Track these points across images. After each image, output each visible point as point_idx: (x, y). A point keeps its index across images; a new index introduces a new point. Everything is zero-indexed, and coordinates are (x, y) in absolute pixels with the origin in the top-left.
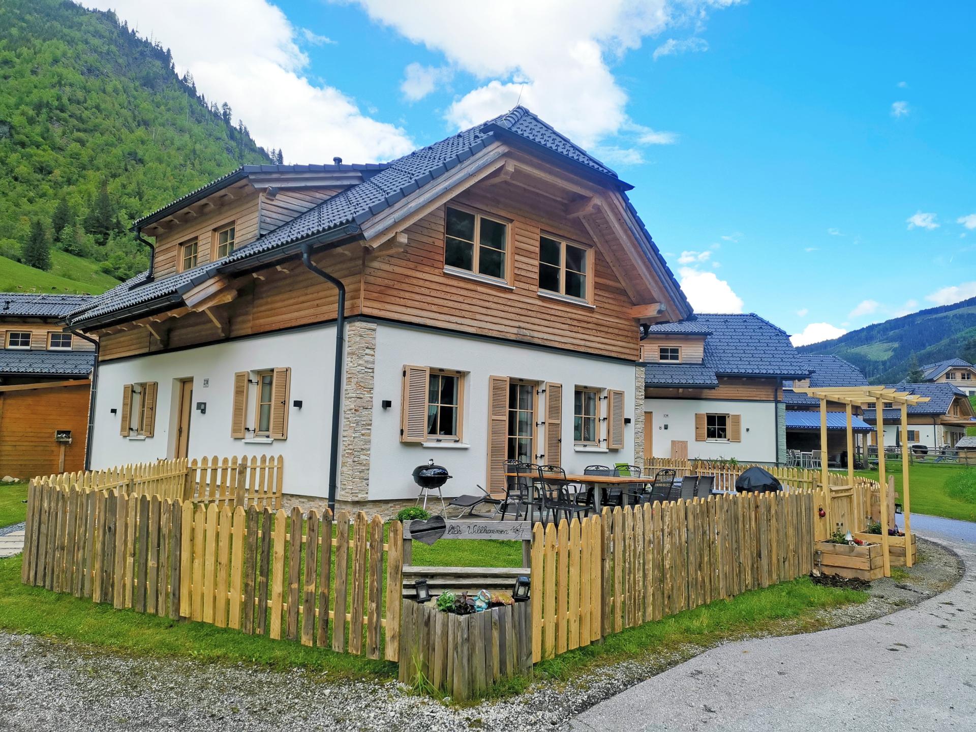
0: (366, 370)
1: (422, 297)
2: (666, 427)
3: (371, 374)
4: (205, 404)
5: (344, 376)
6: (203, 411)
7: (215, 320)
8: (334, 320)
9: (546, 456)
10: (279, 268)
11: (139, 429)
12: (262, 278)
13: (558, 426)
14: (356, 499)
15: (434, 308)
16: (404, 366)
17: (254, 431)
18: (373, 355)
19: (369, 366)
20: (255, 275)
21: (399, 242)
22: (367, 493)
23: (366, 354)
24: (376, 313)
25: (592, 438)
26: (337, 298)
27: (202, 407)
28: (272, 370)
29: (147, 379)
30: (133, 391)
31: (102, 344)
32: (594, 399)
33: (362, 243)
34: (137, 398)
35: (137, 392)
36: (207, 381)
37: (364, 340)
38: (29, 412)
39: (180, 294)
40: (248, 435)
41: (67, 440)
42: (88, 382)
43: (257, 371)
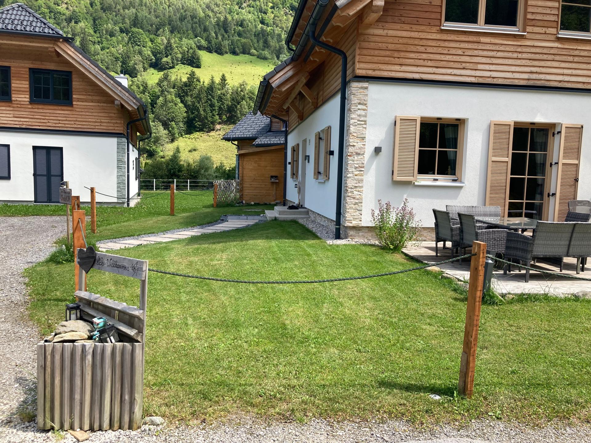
0: (359, 123)
1: (418, 55)
3: (364, 126)
4: (309, 156)
5: (346, 129)
7: (307, 97)
9: (558, 194)
10: (317, 49)
13: (576, 166)
14: (351, 225)
15: (429, 63)
16: (396, 117)
18: (365, 110)
19: (362, 119)
21: (376, 6)
22: (361, 221)
23: (359, 109)
24: (371, 73)
33: (339, 13)
35: (295, 151)
36: (310, 140)
37: (356, 97)
38: (256, 165)
39: (267, 79)
40: (320, 177)
41: (276, 181)
42: (283, 146)
43: (322, 131)
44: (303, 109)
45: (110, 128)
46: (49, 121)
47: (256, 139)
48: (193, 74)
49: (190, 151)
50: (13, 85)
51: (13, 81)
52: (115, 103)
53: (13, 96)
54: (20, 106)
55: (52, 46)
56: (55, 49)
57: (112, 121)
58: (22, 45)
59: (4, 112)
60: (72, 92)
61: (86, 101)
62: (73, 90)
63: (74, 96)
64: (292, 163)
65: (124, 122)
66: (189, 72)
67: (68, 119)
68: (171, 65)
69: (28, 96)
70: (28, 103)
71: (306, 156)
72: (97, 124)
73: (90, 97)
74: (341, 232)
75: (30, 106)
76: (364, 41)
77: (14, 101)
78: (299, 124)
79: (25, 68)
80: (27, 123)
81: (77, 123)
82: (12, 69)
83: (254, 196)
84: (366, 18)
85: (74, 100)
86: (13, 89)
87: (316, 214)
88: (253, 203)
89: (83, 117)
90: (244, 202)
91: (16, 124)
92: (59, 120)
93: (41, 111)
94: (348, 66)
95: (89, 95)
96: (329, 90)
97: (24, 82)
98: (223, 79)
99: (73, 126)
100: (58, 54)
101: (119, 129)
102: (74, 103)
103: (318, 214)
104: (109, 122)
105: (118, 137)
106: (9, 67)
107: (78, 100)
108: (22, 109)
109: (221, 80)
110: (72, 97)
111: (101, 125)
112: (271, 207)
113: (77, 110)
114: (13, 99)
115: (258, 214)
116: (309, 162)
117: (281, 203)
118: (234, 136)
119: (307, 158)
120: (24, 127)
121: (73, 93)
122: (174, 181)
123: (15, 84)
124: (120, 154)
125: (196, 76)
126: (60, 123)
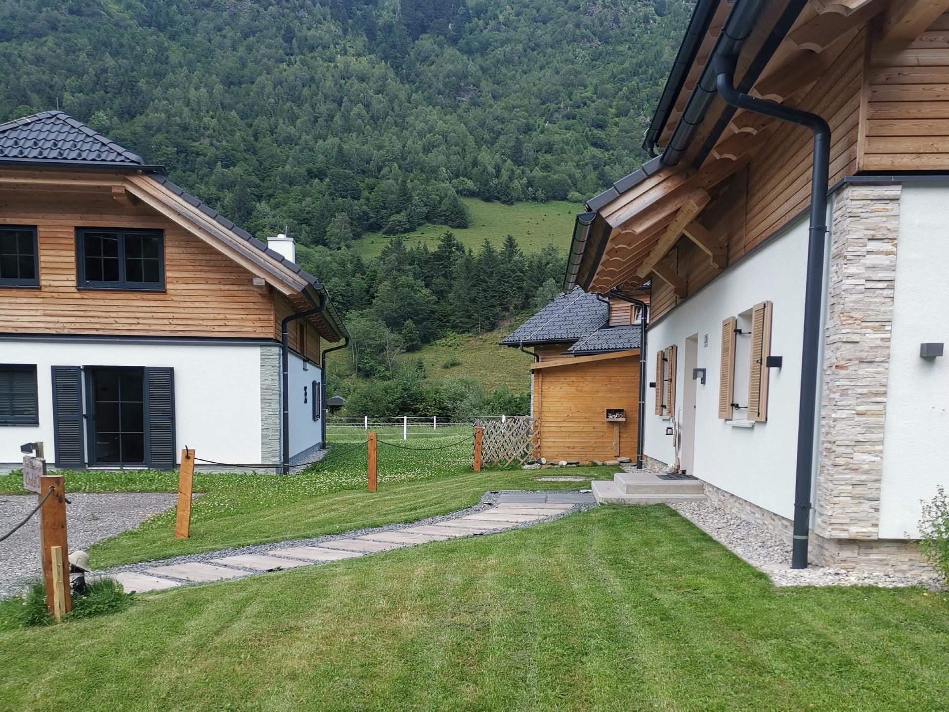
0: (869, 285)
3: (887, 293)
4: (704, 370)
7: (701, 246)
14: (844, 535)
19: (881, 275)
20: (717, 155)
22: (875, 525)
23: (869, 252)
24: (908, 163)
30: (664, 359)
31: (652, 305)
35: (666, 360)
36: (706, 337)
37: (862, 224)
38: (573, 390)
39: (594, 210)
40: (736, 414)
41: (620, 419)
42: (638, 352)
43: (747, 316)
44: (688, 276)
45: (246, 329)
46: (117, 320)
47: (575, 342)
48: (449, 238)
49: (446, 367)
50: (42, 259)
51: (41, 252)
52: (255, 283)
53: (42, 277)
54: (58, 294)
55: (119, 184)
56: (126, 190)
57: (250, 317)
58: (59, 186)
59: (25, 307)
60: (163, 266)
61: (194, 281)
62: (167, 263)
63: (168, 274)
64: (659, 386)
65: (276, 317)
66: (443, 236)
67: (156, 315)
68: (407, 226)
69: (74, 278)
70: (74, 290)
71: (696, 371)
72: (217, 323)
73: (203, 275)
74: (810, 548)
75: (77, 295)
76: (888, 82)
77: (46, 286)
78: (677, 306)
79: (69, 227)
80: (73, 326)
81: (175, 322)
82: (40, 229)
83: (567, 449)
84: (900, 18)
85: (168, 280)
86: (42, 265)
87: (727, 496)
88: (564, 463)
89: (187, 310)
90: (544, 461)
91: (50, 329)
92: (138, 318)
93: (101, 302)
94: (833, 153)
95: (201, 271)
96: (765, 224)
97: (64, 253)
98: (511, 243)
99: (167, 328)
100: (135, 200)
101: (264, 330)
102: (168, 286)
103: (732, 495)
104: (242, 319)
105: (262, 346)
106: (35, 227)
107: (177, 280)
108: (62, 301)
109: (506, 246)
110: (164, 274)
111: (226, 325)
112: (608, 472)
113: (175, 298)
114: (43, 283)
115: (575, 488)
116: (703, 381)
117: (630, 461)
118: (528, 338)
119: (701, 374)
120: (66, 332)
121: (167, 268)
122: (403, 419)
123: (46, 257)
124: (267, 377)
125: (455, 242)
126: (139, 323)
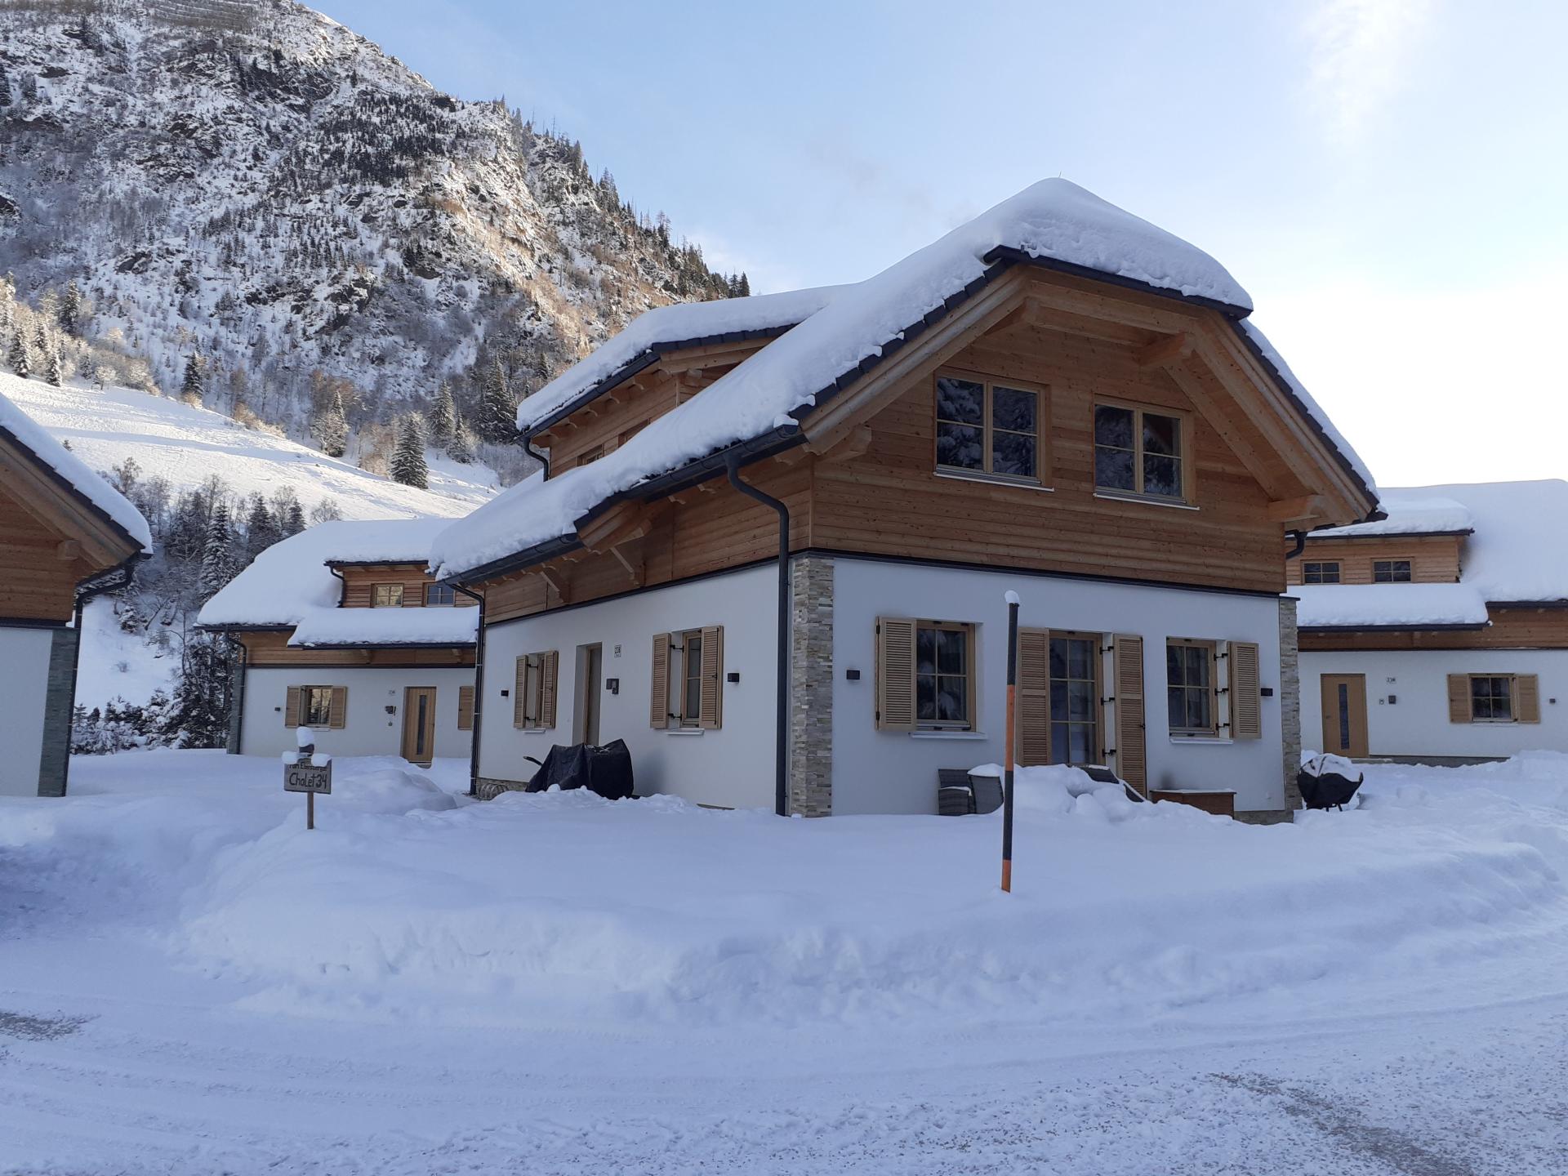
0: (821, 627)
1: (902, 516)
2: (1392, 700)
3: (829, 633)
4: (617, 681)
5: (792, 638)
6: (616, 691)
7: (624, 562)
8: (777, 557)
9: (1120, 752)
10: (701, 487)
11: (538, 719)
12: (683, 503)
13: (1141, 703)
15: (921, 531)
17: (681, 717)
18: (831, 606)
19: (825, 621)
20: (672, 499)
22: (829, 806)
23: (821, 604)
24: (832, 544)
25: (1204, 722)
26: (778, 525)
27: (614, 685)
28: (700, 631)
29: (545, 647)
30: (528, 665)
31: (489, 599)
32: (1206, 658)
33: (805, 448)
34: (534, 674)
35: (534, 666)
36: (619, 648)
37: (816, 584)
45: (36, 607)
57: (43, 590)
64: (521, 694)
76: (822, 490)
96: (701, 557)
101: (59, 609)
104: (33, 593)
105: (55, 631)
111: (9, 600)
124: (56, 674)
